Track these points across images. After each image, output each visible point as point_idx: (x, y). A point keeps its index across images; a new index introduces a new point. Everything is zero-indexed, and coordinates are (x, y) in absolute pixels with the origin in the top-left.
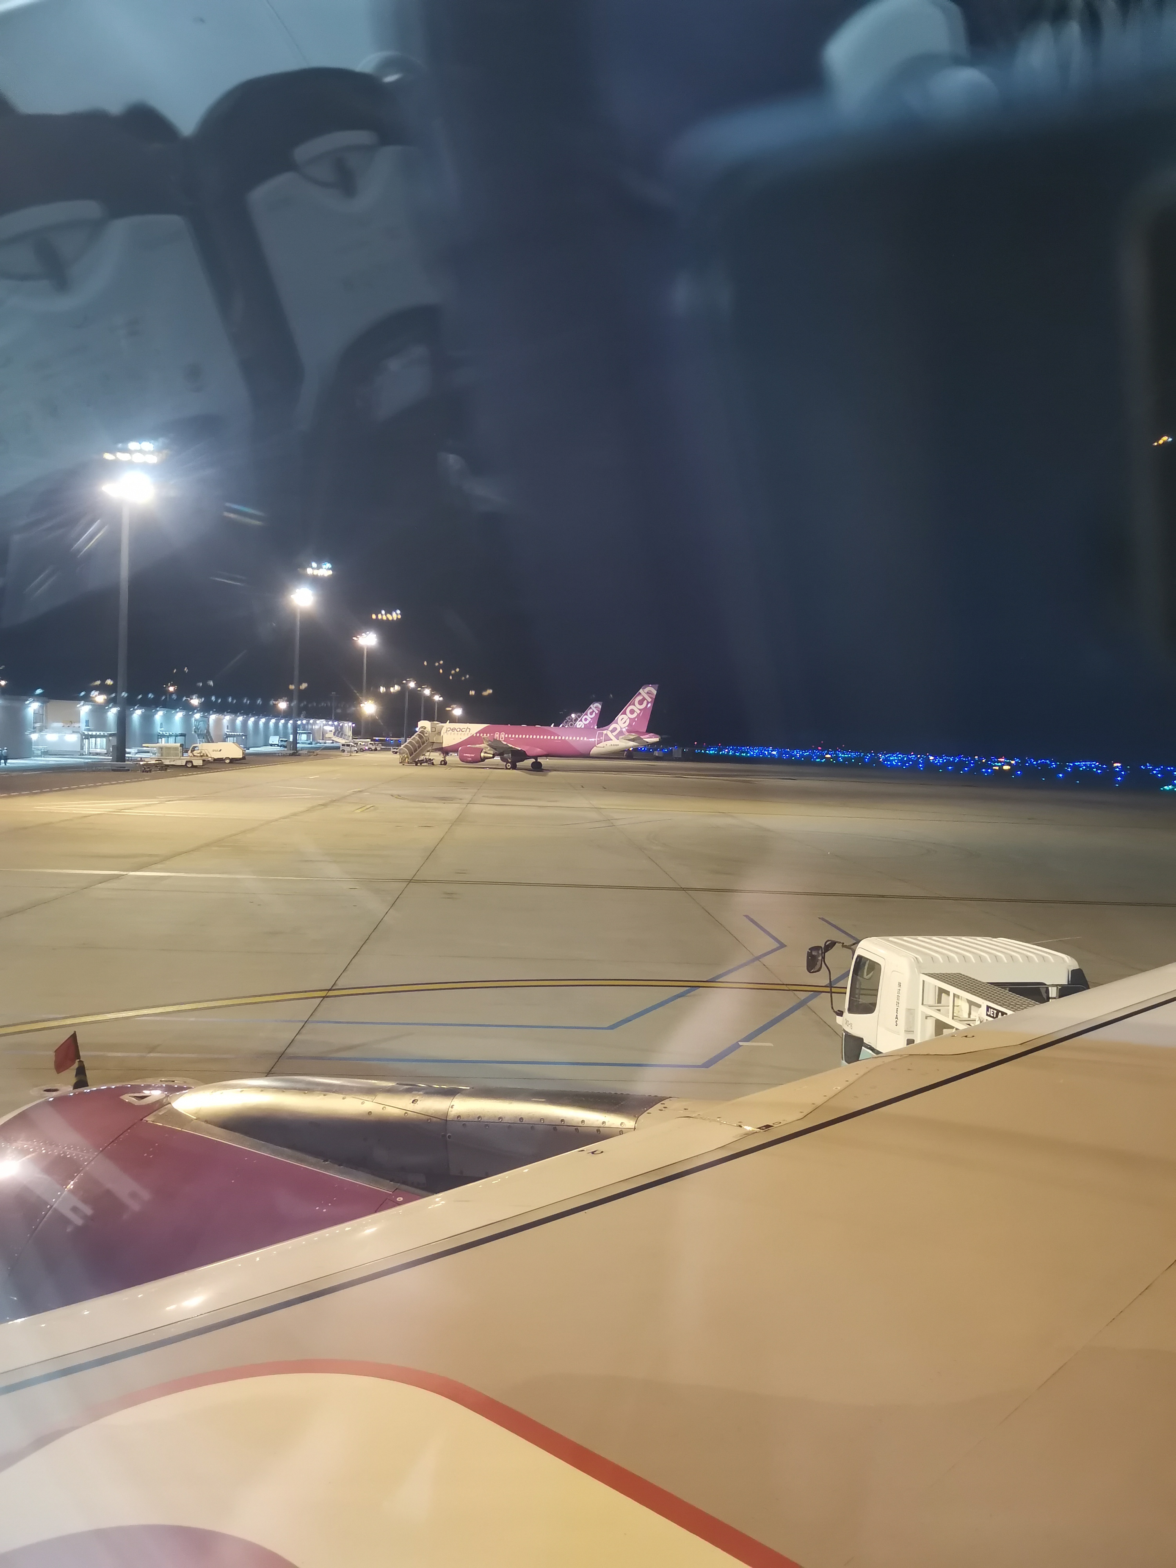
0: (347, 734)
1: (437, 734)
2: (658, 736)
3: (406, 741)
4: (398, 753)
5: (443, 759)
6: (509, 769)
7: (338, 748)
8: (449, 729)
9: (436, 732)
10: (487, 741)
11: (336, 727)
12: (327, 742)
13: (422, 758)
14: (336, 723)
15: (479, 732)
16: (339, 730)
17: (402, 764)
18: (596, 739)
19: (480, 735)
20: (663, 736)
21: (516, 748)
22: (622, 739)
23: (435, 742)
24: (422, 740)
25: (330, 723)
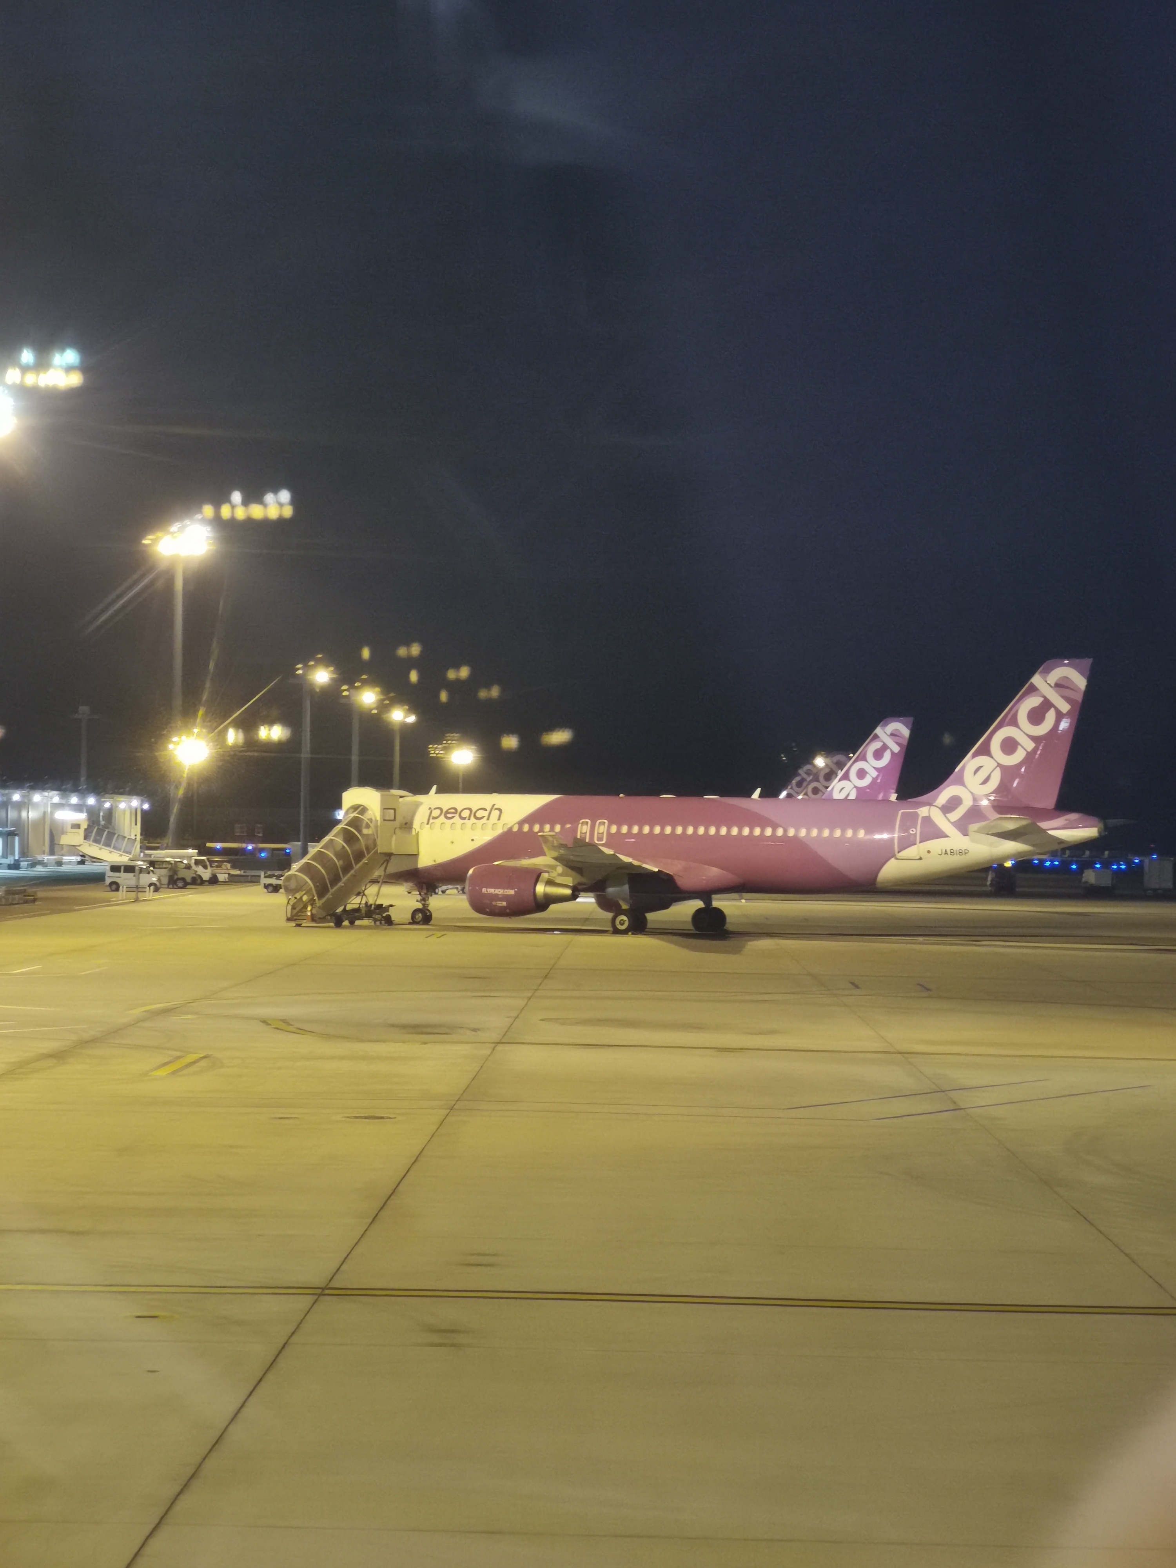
0: (127, 834)
1: (401, 828)
2: (1094, 820)
3: (305, 852)
4: (282, 891)
5: (419, 906)
6: (624, 932)
7: (96, 879)
8: (436, 813)
9: (397, 823)
10: (554, 848)
11: (93, 814)
12: (66, 859)
13: (354, 902)
14: (91, 801)
15: (531, 819)
16: (103, 823)
17: (293, 924)
18: (896, 835)
19: (531, 828)
20: (1112, 822)
21: (645, 866)
22: (979, 831)
23: (394, 851)
24: (356, 847)
25: (74, 800)
